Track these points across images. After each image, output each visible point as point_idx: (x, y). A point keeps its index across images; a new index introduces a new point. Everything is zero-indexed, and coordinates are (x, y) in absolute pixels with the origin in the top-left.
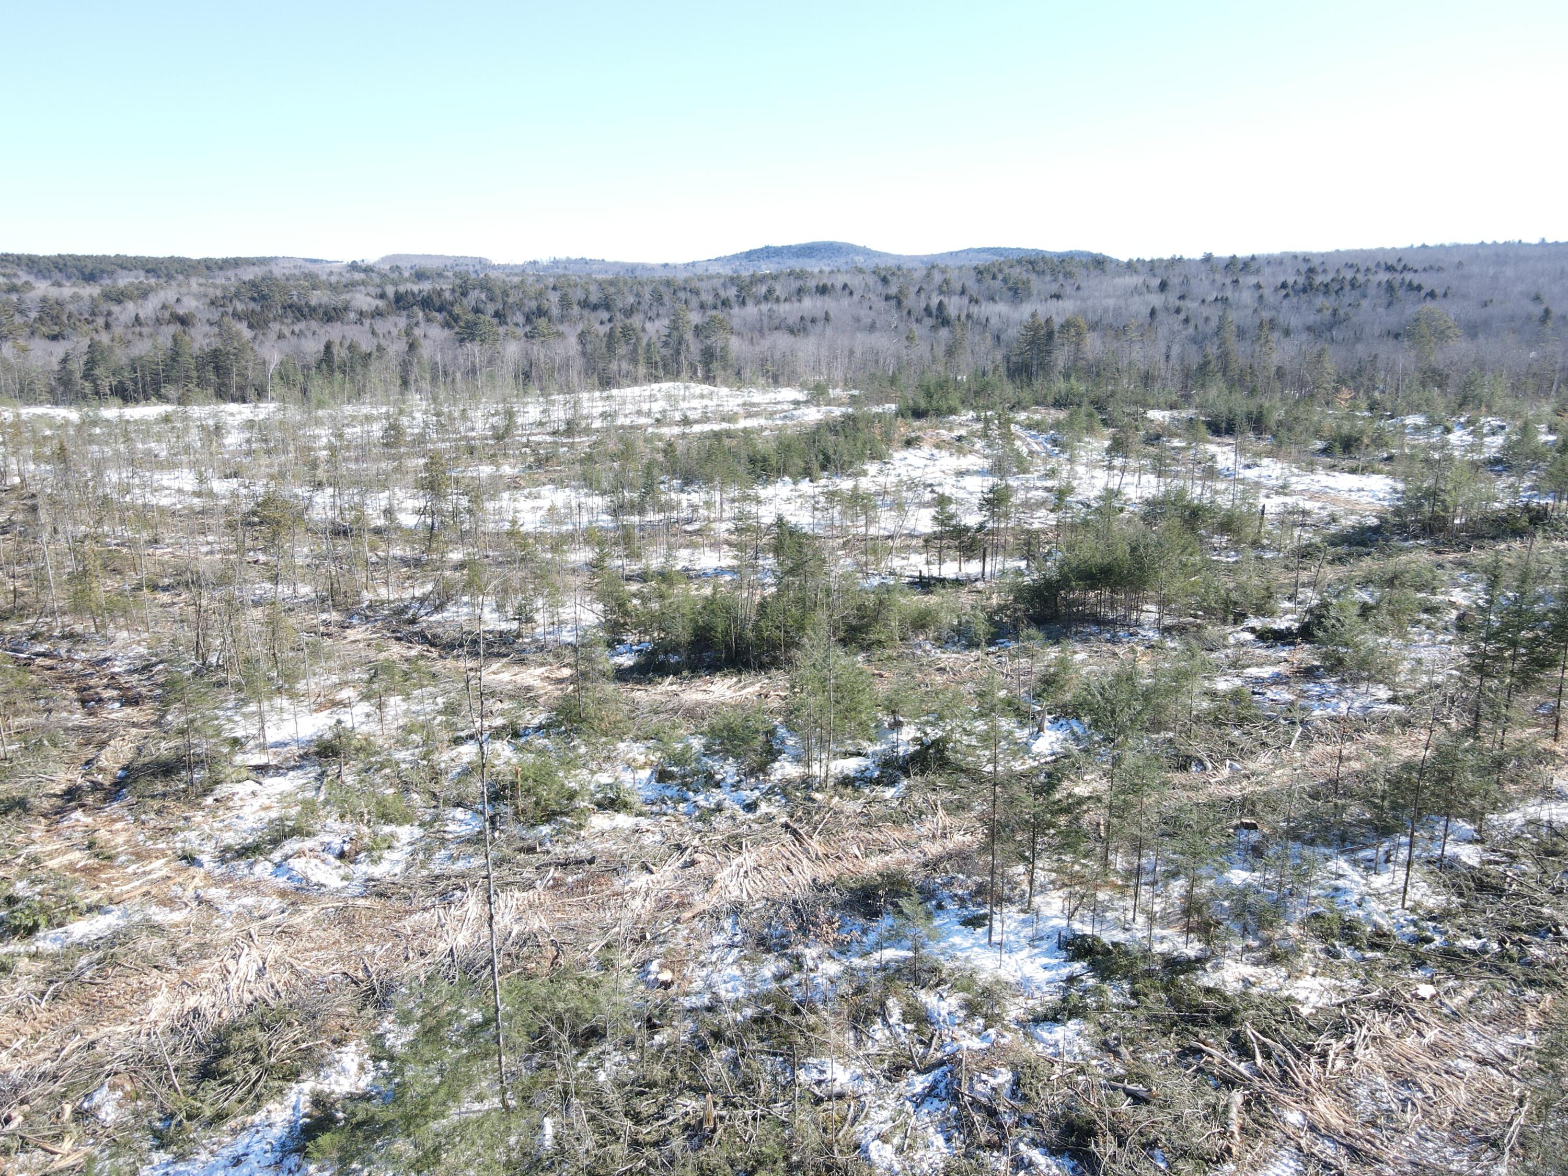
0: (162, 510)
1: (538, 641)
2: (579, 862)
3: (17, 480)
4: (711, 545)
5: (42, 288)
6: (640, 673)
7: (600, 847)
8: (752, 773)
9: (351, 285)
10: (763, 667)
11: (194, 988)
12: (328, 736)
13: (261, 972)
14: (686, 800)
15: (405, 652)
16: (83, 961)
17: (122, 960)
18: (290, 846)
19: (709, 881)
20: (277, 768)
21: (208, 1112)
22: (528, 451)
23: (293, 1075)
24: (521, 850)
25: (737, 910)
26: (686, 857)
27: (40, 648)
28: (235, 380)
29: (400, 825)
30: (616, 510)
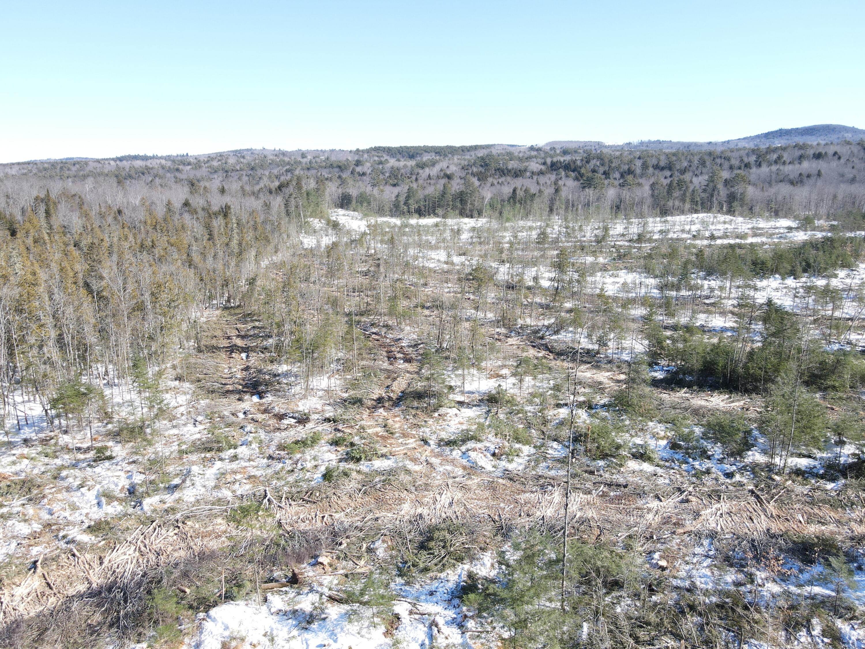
0: (430, 270)
1: (607, 357)
2: (618, 485)
3: (373, 251)
4: (721, 313)
5: (392, 162)
6: (667, 384)
7: (631, 479)
8: (732, 454)
9: (529, 158)
10: (747, 391)
11: (421, 504)
12: (494, 392)
13: (451, 504)
14: (687, 463)
15: (536, 354)
16: (377, 479)
17: (393, 483)
18: (471, 444)
19: (697, 515)
20: (468, 404)
21: (422, 566)
22: (614, 250)
23: (460, 559)
24: (586, 472)
25: (713, 535)
26: (683, 496)
27: (374, 330)
28: (469, 206)
29: (524, 445)
30: (662, 288)
